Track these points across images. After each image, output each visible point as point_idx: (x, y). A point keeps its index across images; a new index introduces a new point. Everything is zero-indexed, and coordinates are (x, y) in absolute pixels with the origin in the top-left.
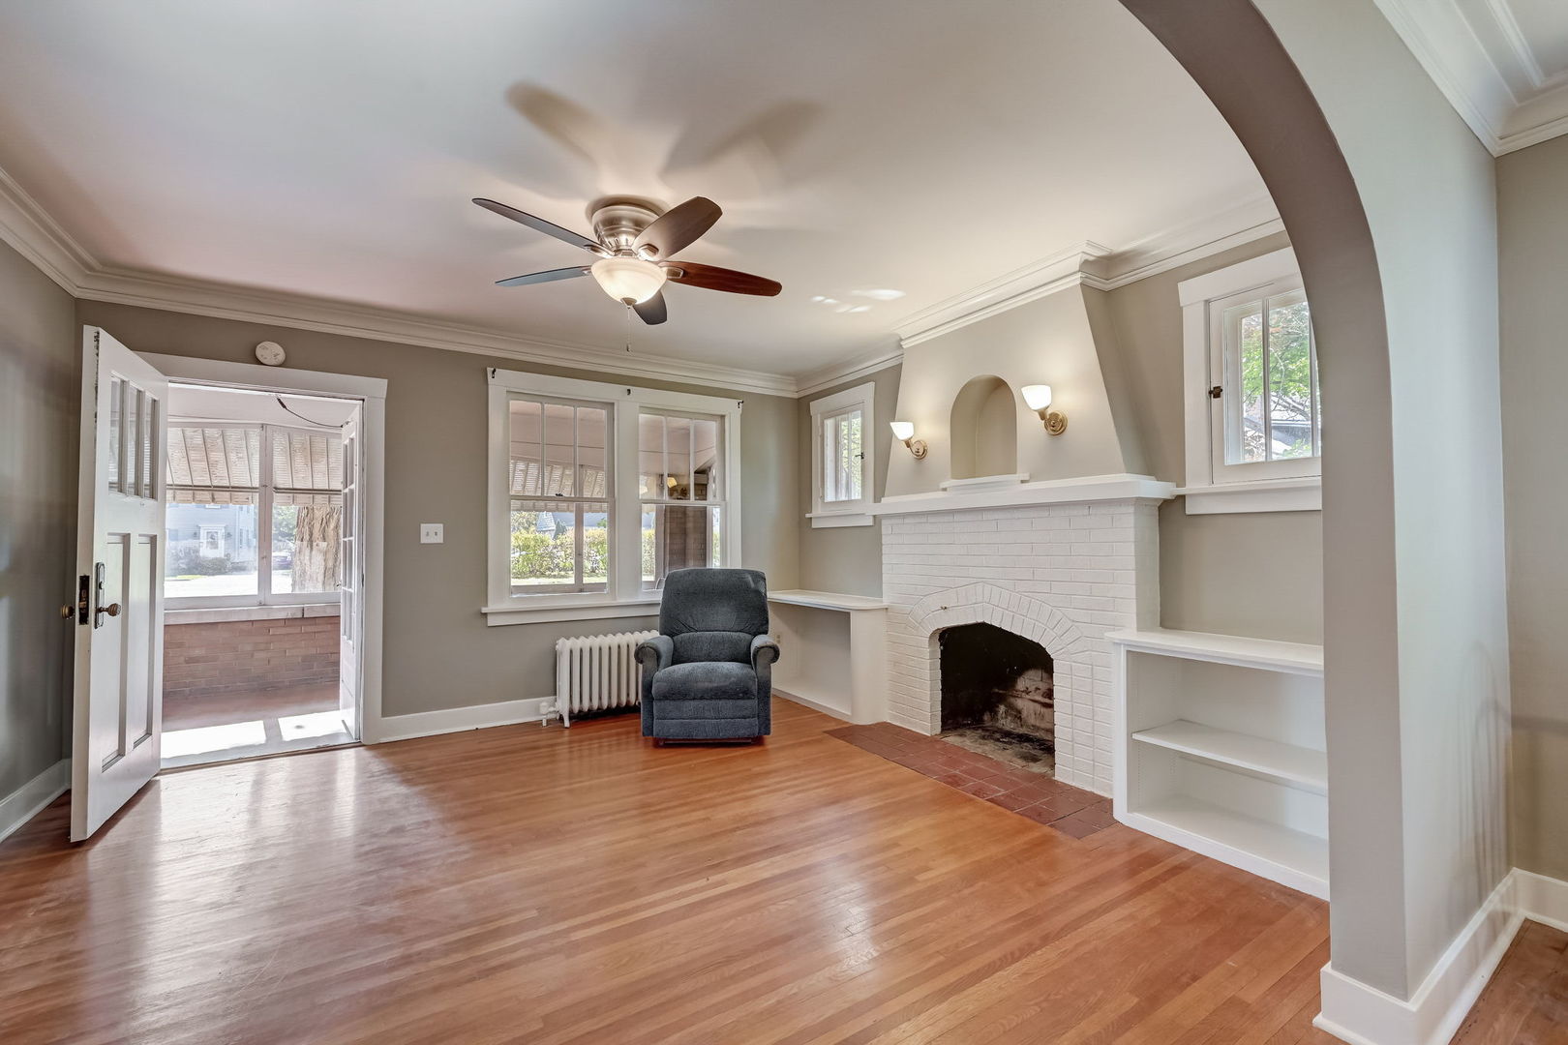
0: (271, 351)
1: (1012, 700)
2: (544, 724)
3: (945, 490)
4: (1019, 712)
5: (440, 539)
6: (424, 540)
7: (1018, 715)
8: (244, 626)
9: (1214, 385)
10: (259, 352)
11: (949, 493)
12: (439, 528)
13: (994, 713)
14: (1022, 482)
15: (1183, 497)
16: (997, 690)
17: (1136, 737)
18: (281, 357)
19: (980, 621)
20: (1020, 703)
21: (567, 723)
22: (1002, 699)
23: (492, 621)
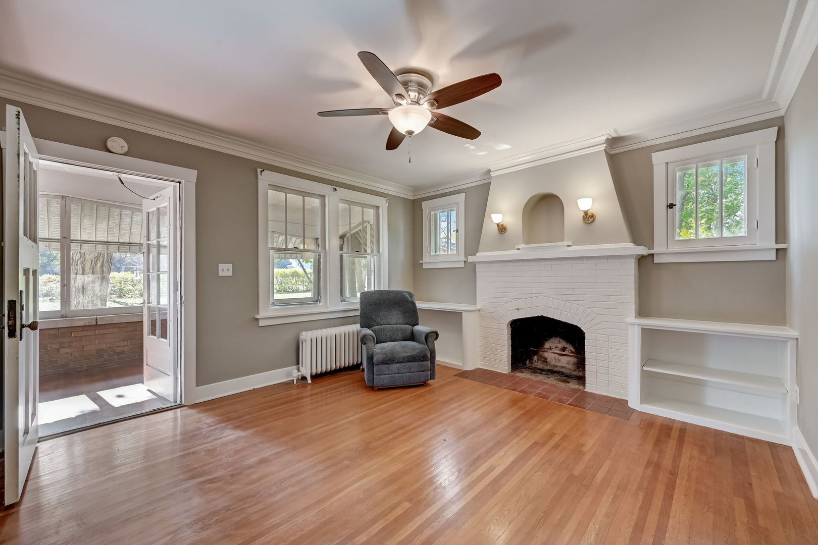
0: (117, 144)
1: (541, 353)
2: (295, 382)
3: (519, 249)
4: (546, 359)
5: (230, 273)
6: (221, 274)
7: (545, 360)
8: (51, 332)
9: (670, 202)
10: (110, 144)
11: (522, 251)
12: (230, 266)
13: (531, 360)
14: (568, 246)
15: (653, 255)
16: (532, 349)
17: (645, 368)
18: (126, 149)
19: (540, 315)
20: (546, 355)
21: (309, 381)
22: (536, 353)
23: (262, 323)
